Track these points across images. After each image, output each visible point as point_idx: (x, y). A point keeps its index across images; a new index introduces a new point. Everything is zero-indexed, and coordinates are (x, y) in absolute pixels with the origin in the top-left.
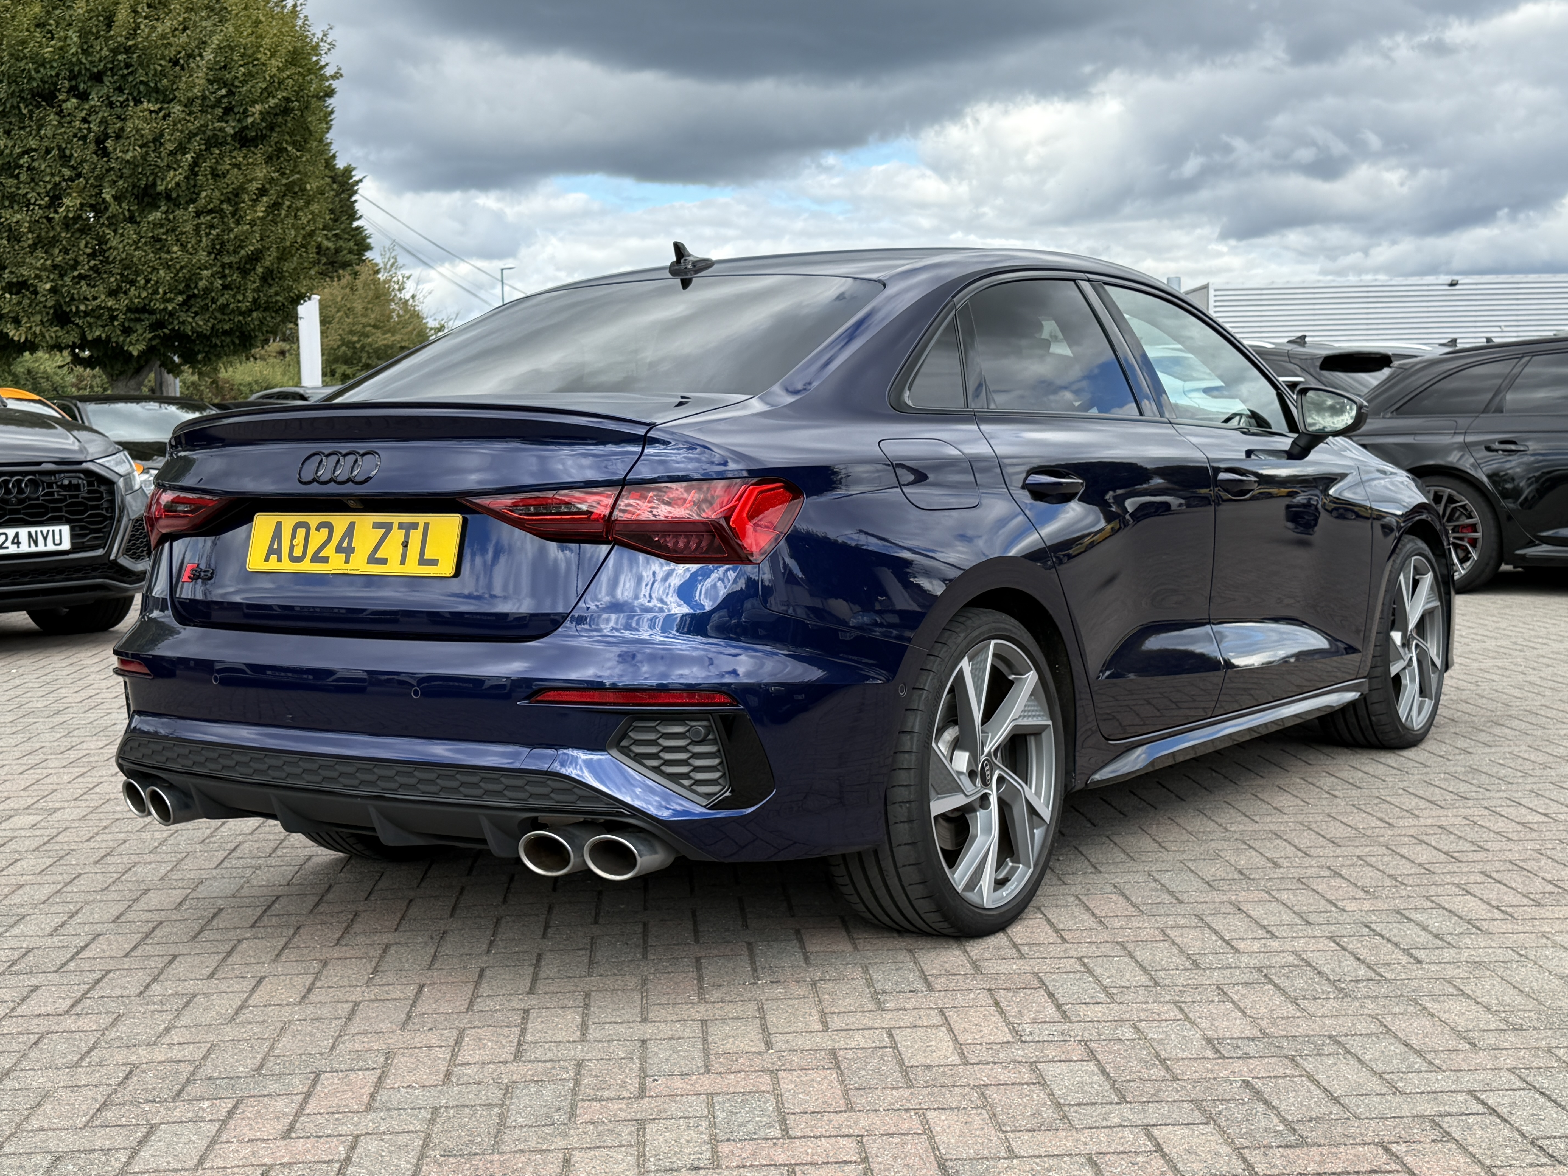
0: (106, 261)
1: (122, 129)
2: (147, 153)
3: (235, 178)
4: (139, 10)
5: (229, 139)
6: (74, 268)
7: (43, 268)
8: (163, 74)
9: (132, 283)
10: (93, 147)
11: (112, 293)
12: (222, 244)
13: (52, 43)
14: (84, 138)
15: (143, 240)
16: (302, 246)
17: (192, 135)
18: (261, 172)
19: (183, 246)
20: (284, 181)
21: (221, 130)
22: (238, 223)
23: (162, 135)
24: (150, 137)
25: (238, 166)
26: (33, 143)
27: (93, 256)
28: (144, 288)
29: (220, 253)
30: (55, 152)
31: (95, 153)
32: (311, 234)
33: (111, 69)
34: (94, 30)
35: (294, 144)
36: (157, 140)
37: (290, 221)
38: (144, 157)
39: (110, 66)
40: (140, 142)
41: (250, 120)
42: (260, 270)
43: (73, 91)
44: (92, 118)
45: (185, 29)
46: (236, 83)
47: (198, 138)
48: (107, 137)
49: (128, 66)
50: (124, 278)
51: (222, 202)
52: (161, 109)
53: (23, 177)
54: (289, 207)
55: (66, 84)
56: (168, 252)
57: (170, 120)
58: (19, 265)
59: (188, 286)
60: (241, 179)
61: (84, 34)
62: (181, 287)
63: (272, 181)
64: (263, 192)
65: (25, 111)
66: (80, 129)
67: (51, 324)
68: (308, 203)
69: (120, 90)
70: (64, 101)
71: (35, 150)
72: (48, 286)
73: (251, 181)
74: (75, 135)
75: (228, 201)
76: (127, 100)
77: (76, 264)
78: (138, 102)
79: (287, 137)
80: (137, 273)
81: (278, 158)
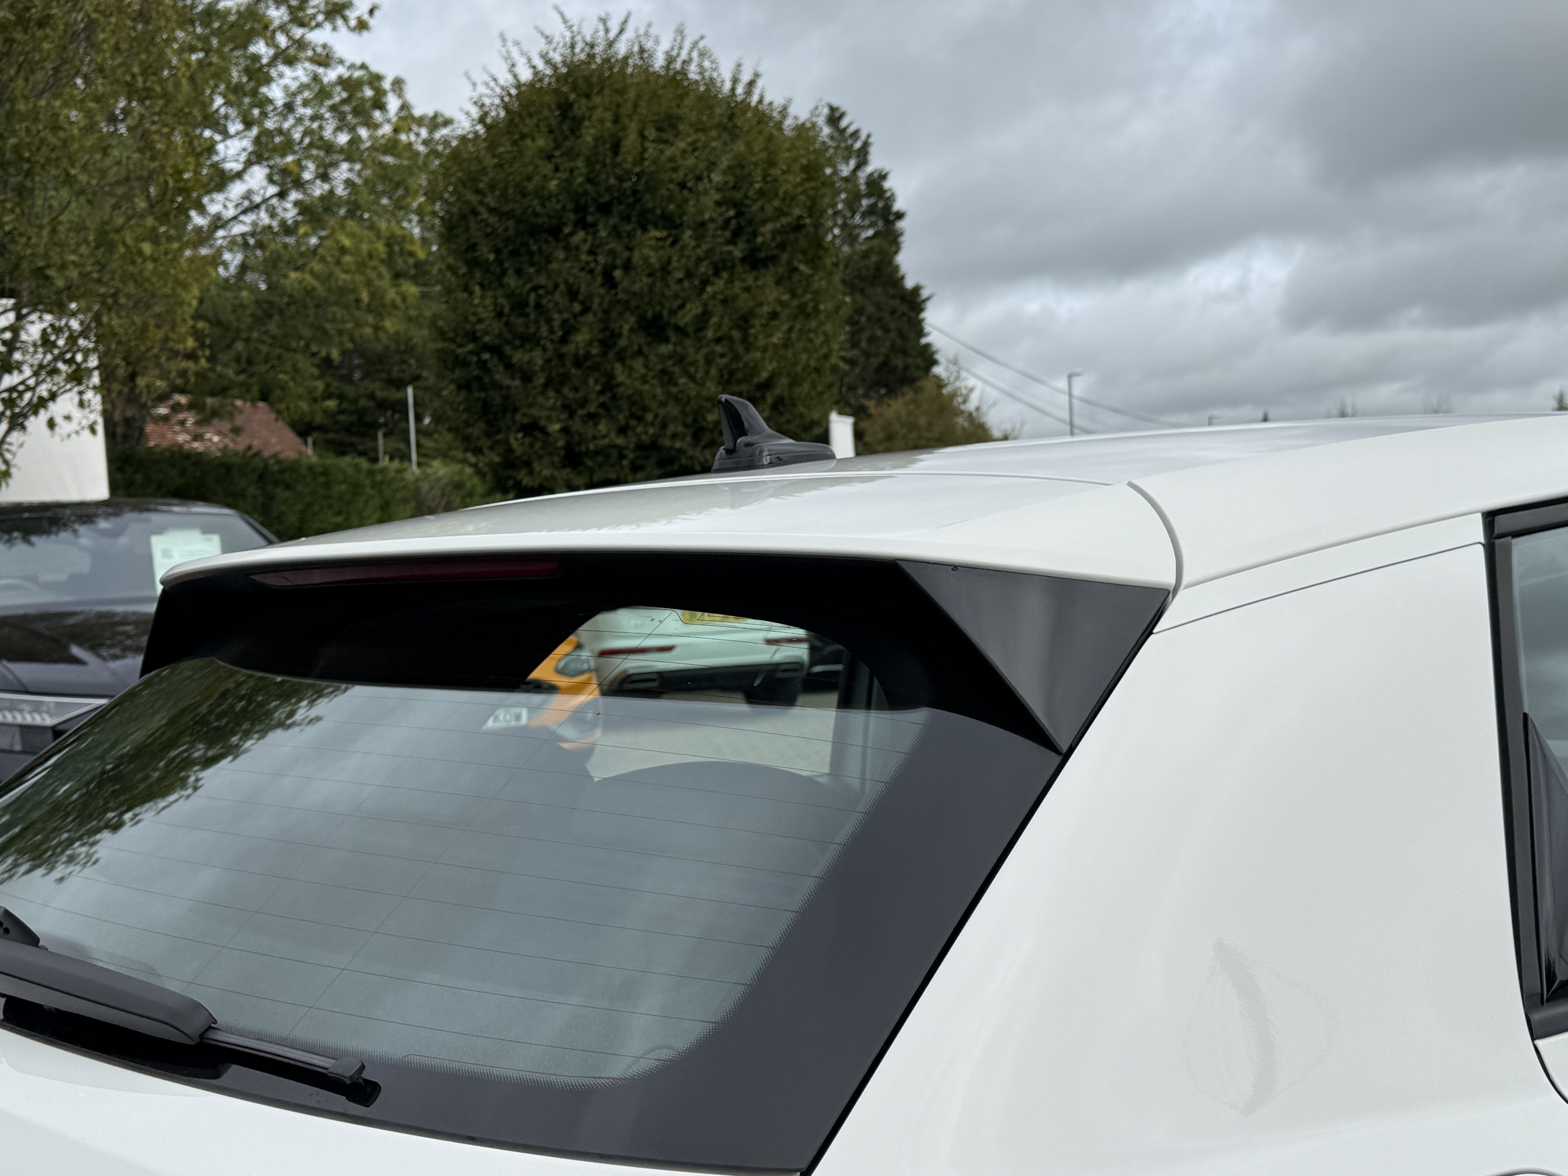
0: (614, 398)
1: (629, 260)
2: (653, 283)
3: (744, 302)
4: (647, 133)
5: (737, 262)
6: (583, 406)
7: (553, 408)
8: (671, 199)
9: (640, 419)
10: (599, 280)
11: (623, 431)
12: (731, 373)
13: (558, 175)
14: (591, 271)
15: (651, 374)
16: (817, 370)
17: (699, 260)
18: (772, 294)
19: (692, 378)
20: (795, 303)
21: (730, 253)
22: (747, 350)
23: (669, 262)
24: (657, 266)
25: (747, 289)
26: (542, 280)
27: (601, 392)
28: (652, 424)
29: (728, 382)
30: (562, 287)
31: (603, 285)
32: (826, 357)
33: (618, 198)
34: (601, 158)
35: (807, 262)
36: (665, 268)
37: (801, 345)
38: (651, 287)
39: (616, 194)
40: (647, 272)
41: (760, 240)
42: (770, 400)
43: (582, 224)
44: (599, 251)
45: (695, 150)
46: (747, 202)
47: (705, 263)
48: (615, 267)
49: (635, 192)
50: (632, 416)
51: (731, 329)
52: (669, 236)
53: (532, 316)
54: (801, 330)
55: (571, 216)
56: (676, 385)
57: (677, 247)
58: (530, 406)
59: (695, 420)
60: (751, 303)
61: (590, 163)
62: (689, 420)
63: (782, 304)
64: (774, 315)
65: (534, 248)
66: (588, 263)
67: (564, 467)
68: (822, 323)
69: (627, 219)
70: (571, 234)
71: (542, 287)
72: (557, 427)
73: (761, 304)
74: (582, 269)
75: (738, 327)
76: (635, 229)
77: (584, 402)
78: (645, 229)
79: (800, 256)
80: (645, 409)
81: (790, 278)
